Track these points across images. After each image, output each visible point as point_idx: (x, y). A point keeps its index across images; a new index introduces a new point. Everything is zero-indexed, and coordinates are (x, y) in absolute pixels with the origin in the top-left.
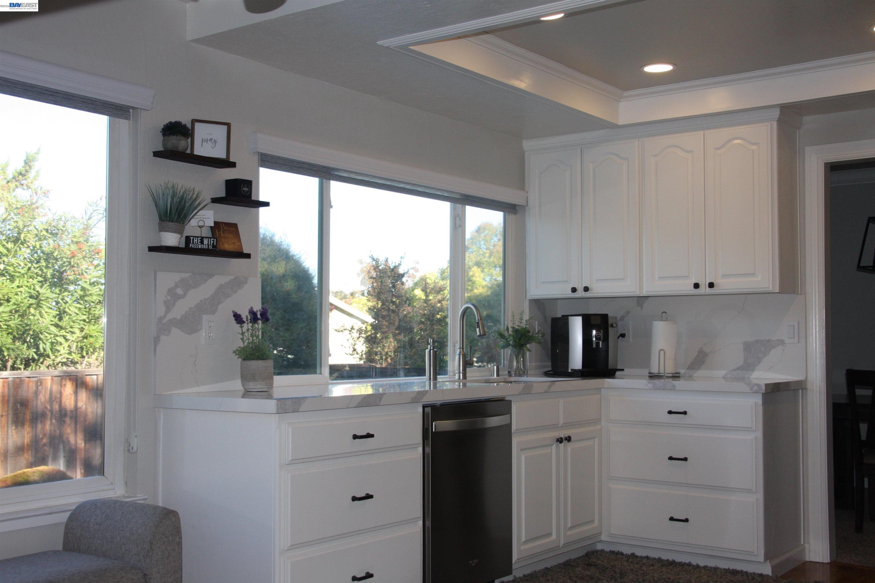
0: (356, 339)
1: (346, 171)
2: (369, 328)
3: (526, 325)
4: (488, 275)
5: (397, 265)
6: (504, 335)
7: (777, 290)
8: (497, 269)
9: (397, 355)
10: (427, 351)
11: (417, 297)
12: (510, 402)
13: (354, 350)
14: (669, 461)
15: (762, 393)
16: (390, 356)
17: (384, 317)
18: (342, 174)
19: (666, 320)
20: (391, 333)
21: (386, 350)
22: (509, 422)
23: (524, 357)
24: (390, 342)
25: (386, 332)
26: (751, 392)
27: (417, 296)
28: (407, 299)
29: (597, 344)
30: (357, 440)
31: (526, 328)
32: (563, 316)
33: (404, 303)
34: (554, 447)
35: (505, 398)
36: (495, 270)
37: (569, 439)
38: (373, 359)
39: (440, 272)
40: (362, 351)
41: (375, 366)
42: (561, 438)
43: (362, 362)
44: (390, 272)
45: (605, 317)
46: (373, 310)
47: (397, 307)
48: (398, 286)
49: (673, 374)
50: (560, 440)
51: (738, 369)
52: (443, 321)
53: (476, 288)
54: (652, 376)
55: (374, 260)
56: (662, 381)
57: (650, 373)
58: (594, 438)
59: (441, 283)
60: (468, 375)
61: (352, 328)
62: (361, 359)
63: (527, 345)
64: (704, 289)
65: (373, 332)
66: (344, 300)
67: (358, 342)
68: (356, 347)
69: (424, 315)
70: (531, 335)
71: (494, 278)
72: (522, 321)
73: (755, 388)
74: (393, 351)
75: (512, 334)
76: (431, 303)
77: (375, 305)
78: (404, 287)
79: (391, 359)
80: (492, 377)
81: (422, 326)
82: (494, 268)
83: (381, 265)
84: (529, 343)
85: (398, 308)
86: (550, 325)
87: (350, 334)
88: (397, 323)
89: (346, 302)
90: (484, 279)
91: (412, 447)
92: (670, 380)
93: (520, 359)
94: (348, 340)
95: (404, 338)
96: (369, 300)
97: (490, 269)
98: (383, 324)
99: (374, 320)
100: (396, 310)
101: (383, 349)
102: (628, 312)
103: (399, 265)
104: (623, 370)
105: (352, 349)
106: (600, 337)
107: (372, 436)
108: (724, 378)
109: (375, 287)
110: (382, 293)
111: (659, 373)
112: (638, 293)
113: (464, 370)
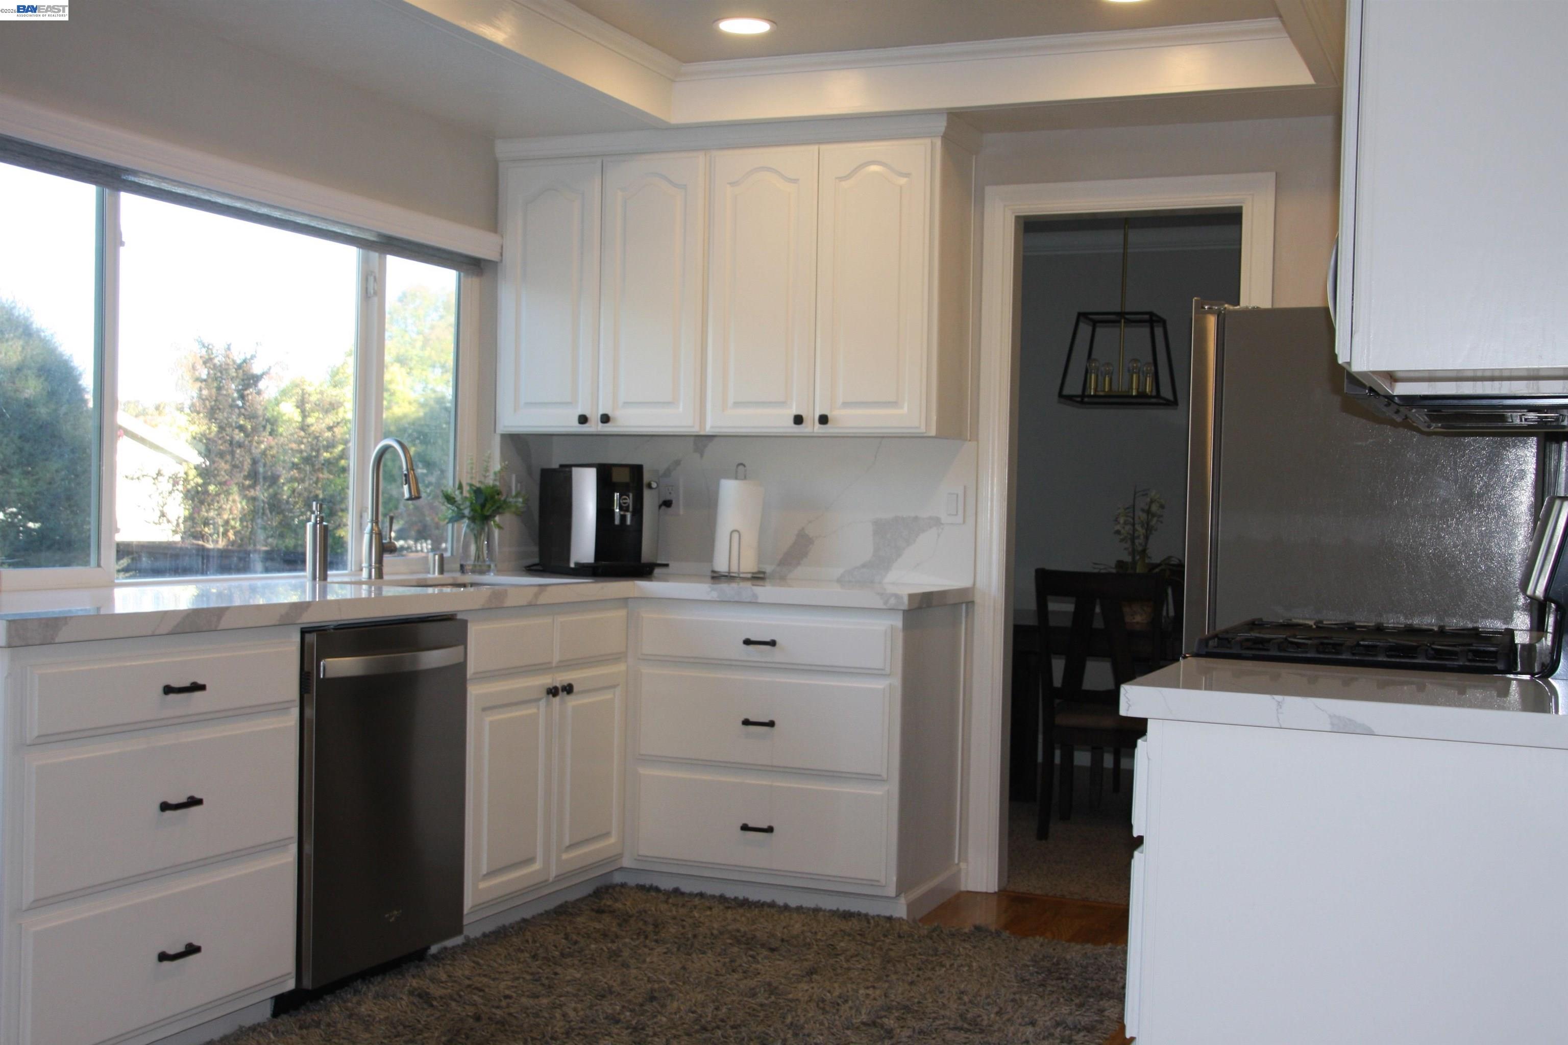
0: (166, 494)
1: (152, 176)
2: (193, 473)
3: (495, 480)
4: (420, 381)
5: (249, 357)
6: (454, 498)
7: (933, 433)
8: (436, 370)
9: (247, 527)
10: (309, 525)
11: (285, 418)
12: (464, 623)
13: (163, 515)
14: (744, 726)
15: (904, 611)
16: (233, 528)
17: (221, 455)
18: (145, 180)
19: (745, 478)
20: (237, 484)
21: (226, 517)
22: (462, 660)
23: (489, 538)
24: (234, 501)
25: (225, 483)
26: (884, 607)
27: (285, 415)
28: (268, 420)
29: (623, 518)
30: (172, 696)
31: (494, 486)
32: (562, 466)
33: (261, 429)
34: (542, 703)
35: (456, 615)
36: (433, 372)
37: (569, 689)
38: (201, 532)
39: (330, 373)
40: (179, 518)
41: (203, 546)
42: (556, 688)
43: (177, 538)
44: (234, 370)
45: (637, 470)
46: (201, 441)
47: (247, 436)
48: (250, 397)
49: (753, 573)
50: (553, 692)
51: (864, 566)
52: (337, 468)
53: (397, 403)
54: (716, 577)
55: (204, 346)
56: (734, 585)
57: (713, 572)
58: (614, 687)
59: (332, 393)
60: (385, 569)
61: (159, 474)
62: (175, 532)
63: (495, 516)
64: (811, 427)
65: (200, 481)
66: (142, 418)
67: (170, 500)
68: (165, 510)
69: (301, 451)
70: (503, 499)
71: (430, 386)
72: (488, 474)
73: (892, 601)
74: (238, 519)
75: (468, 495)
76: (313, 431)
77: (205, 431)
78: (261, 398)
79: (235, 534)
80: (430, 576)
81: (295, 473)
82: (430, 369)
83: (217, 356)
84: (499, 513)
85: (250, 439)
86: (538, 481)
87: (154, 484)
88: (247, 466)
89: (145, 422)
90: (412, 388)
91: (279, 708)
92: (748, 584)
93: (483, 541)
94: (150, 496)
95: (261, 493)
96: (192, 422)
97: (423, 370)
98: (221, 466)
99: (203, 460)
100: (246, 442)
101: (219, 514)
102: (677, 463)
103: (253, 357)
104: (667, 565)
105: (159, 514)
106: (628, 507)
107: (202, 688)
108: (839, 581)
109: (204, 397)
110: (219, 409)
111: (729, 572)
112: (696, 430)
113: (380, 561)
